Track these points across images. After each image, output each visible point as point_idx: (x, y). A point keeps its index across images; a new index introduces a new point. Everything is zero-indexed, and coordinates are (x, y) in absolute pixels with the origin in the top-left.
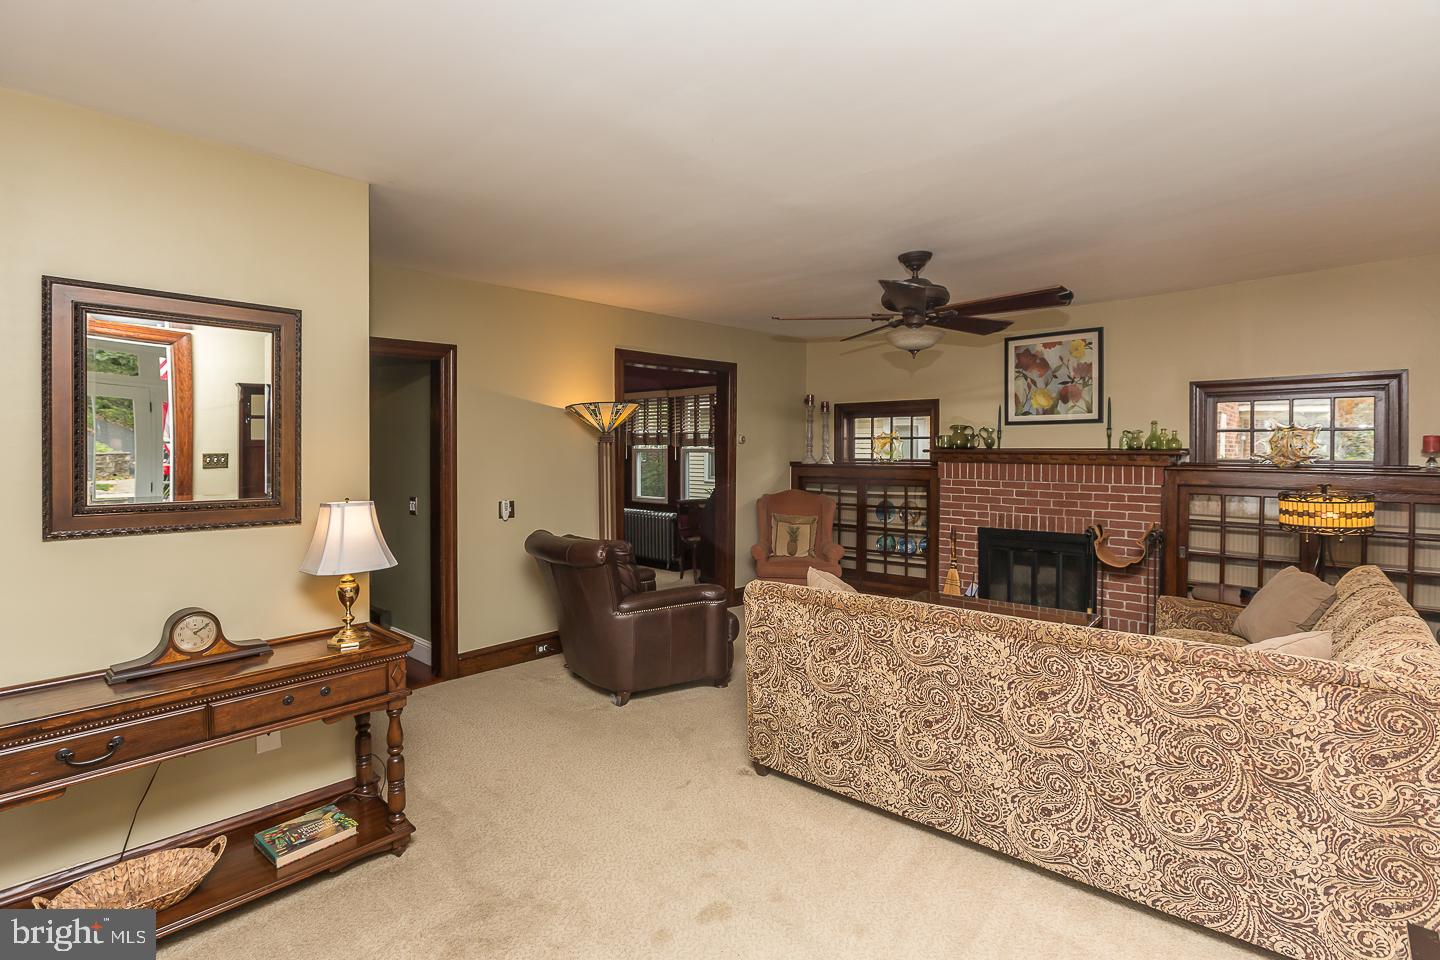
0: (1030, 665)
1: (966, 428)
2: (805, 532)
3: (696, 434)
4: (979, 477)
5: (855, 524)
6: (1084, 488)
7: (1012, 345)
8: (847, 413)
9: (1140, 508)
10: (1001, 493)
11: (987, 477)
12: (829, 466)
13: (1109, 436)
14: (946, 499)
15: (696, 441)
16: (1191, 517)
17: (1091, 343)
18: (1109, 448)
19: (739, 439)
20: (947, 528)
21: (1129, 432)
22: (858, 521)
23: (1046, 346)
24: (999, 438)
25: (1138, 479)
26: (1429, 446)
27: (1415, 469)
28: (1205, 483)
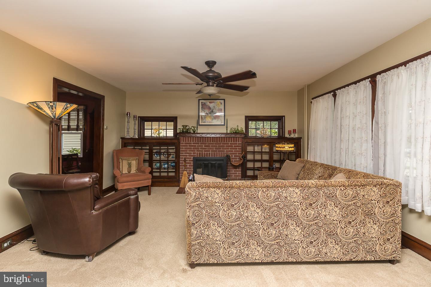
0: (307, 196)
1: (187, 126)
2: (134, 163)
3: (69, 126)
4: (193, 141)
5: (148, 159)
6: (223, 144)
7: (201, 101)
8: (143, 120)
9: (237, 149)
10: (200, 146)
11: (195, 141)
12: (137, 139)
13: (227, 129)
14: (182, 148)
15: (69, 128)
16: (247, 151)
17: (222, 103)
18: (227, 133)
19: (105, 127)
20: (182, 158)
22: (149, 158)
23: (210, 103)
24: (197, 129)
25: (236, 141)
26: (290, 132)
27: (287, 137)
28: (251, 141)
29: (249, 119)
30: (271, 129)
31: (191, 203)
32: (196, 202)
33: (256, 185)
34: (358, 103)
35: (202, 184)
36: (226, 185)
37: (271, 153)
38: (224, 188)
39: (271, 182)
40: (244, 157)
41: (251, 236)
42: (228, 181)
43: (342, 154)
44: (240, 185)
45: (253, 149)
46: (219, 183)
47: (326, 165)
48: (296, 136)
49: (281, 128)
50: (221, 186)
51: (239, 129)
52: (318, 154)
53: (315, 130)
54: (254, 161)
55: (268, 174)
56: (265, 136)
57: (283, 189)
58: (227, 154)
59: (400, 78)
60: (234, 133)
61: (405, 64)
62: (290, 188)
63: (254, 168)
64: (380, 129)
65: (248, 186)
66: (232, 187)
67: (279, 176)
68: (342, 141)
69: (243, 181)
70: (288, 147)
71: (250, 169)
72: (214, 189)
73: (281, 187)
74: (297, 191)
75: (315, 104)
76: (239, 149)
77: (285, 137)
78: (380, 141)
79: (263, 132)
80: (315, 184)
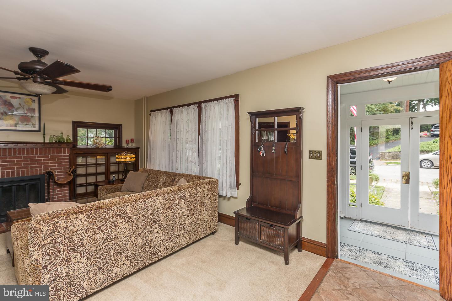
6: (38, 157)
9: (62, 162)
13: (44, 137)
16: (77, 164)
17: (35, 101)
18: (44, 142)
21: (55, 136)
25: (61, 152)
26: (127, 142)
27: (124, 147)
28: (82, 153)
29: (77, 125)
30: (106, 137)
31: (41, 241)
32: (48, 238)
33: (125, 200)
34: (190, 121)
35: (58, 213)
36: (91, 207)
37: (108, 164)
38: (88, 212)
39: (138, 194)
40: (74, 172)
41: (119, 253)
42: (93, 203)
43: (178, 162)
44: (108, 204)
45: (85, 161)
46: (81, 207)
47: (168, 172)
48: (134, 145)
49: (118, 137)
50: (84, 210)
51: (65, 137)
52: (158, 162)
53: (154, 141)
54: (86, 175)
55: (111, 188)
56: (100, 146)
57: (149, 199)
58: (46, 171)
59: (215, 108)
60: (56, 142)
61: (218, 99)
62: (154, 197)
63: (86, 183)
64: (204, 143)
65: (116, 203)
66: (98, 208)
67: (123, 188)
68: (178, 152)
69: (110, 199)
70: (129, 158)
71: (81, 185)
72: (76, 215)
73: (147, 198)
74: (160, 198)
75: (154, 117)
76: (65, 163)
77: (122, 147)
78: (203, 151)
79: (96, 142)
80: (172, 190)
